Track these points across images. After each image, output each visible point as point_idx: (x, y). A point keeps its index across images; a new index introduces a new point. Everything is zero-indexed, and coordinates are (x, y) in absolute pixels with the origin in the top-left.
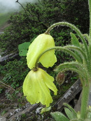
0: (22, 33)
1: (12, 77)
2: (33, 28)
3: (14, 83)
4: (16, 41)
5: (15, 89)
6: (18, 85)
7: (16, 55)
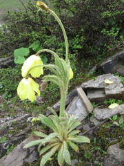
0: (20, 37)
1: (4, 86)
2: (33, 33)
3: (6, 93)
4: (12, 45)
5: (7, 99)
6: (10, 96)
7: (10, 60)
